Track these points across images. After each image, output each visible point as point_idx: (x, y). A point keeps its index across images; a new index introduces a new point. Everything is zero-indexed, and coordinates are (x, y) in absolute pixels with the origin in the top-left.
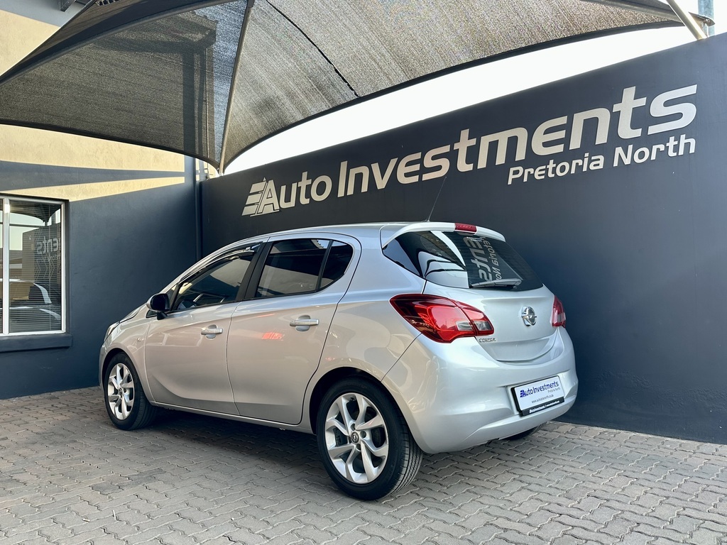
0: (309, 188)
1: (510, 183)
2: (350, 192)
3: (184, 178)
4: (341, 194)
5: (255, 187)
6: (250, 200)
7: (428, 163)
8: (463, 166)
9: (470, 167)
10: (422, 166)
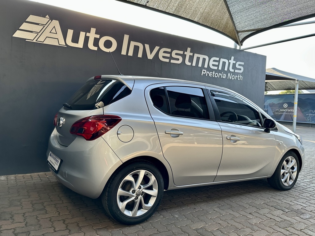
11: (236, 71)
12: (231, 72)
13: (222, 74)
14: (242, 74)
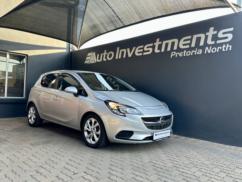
0: (106, 55)
1: (171, 57)
2: (120, 57)
3: (66, 50)
4: (117, 58)
5: (89, 54)
6: (87, 58)
7: (145, 49)
8: (157, 51)
9: (159, 51)
10: (143, 50)
11: (218, 42)
12: (209, 46)
13: (196, 51)
14: (229, 43)
